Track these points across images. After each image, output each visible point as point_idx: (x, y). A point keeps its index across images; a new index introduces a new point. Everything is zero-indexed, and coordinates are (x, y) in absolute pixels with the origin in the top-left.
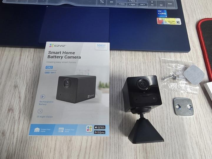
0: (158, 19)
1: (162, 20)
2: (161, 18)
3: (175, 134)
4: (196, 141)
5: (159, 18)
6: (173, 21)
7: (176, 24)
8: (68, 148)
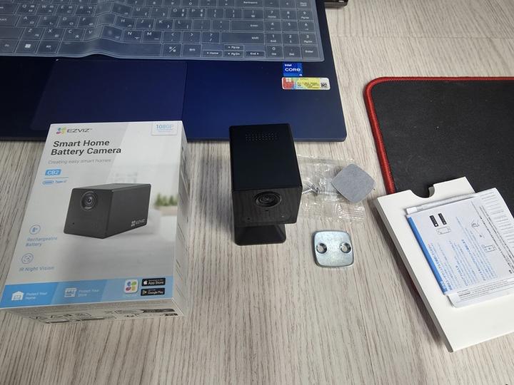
0: (285, 81)
1: (292, 82)
2: (290, 79)
3: (313, 305)
4: (357, 317)
5: (287, 78)
6: (315, 84)
7: (320, 88)
8: (79, 345)
